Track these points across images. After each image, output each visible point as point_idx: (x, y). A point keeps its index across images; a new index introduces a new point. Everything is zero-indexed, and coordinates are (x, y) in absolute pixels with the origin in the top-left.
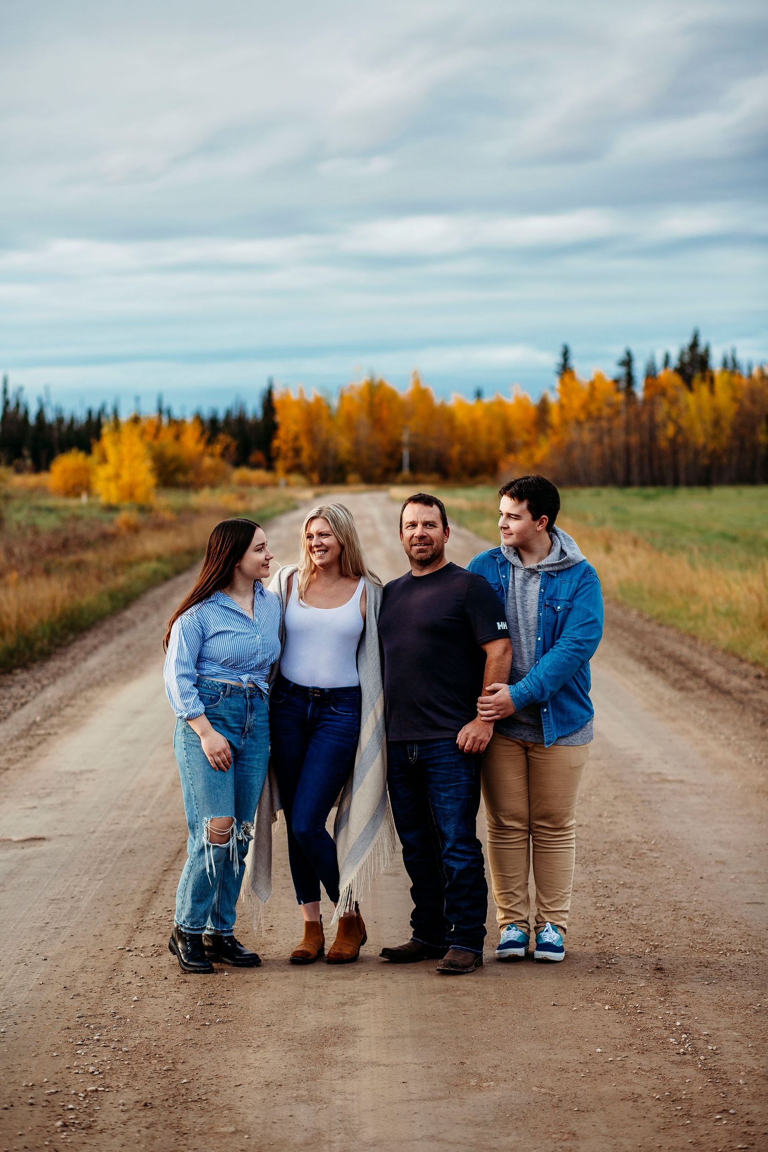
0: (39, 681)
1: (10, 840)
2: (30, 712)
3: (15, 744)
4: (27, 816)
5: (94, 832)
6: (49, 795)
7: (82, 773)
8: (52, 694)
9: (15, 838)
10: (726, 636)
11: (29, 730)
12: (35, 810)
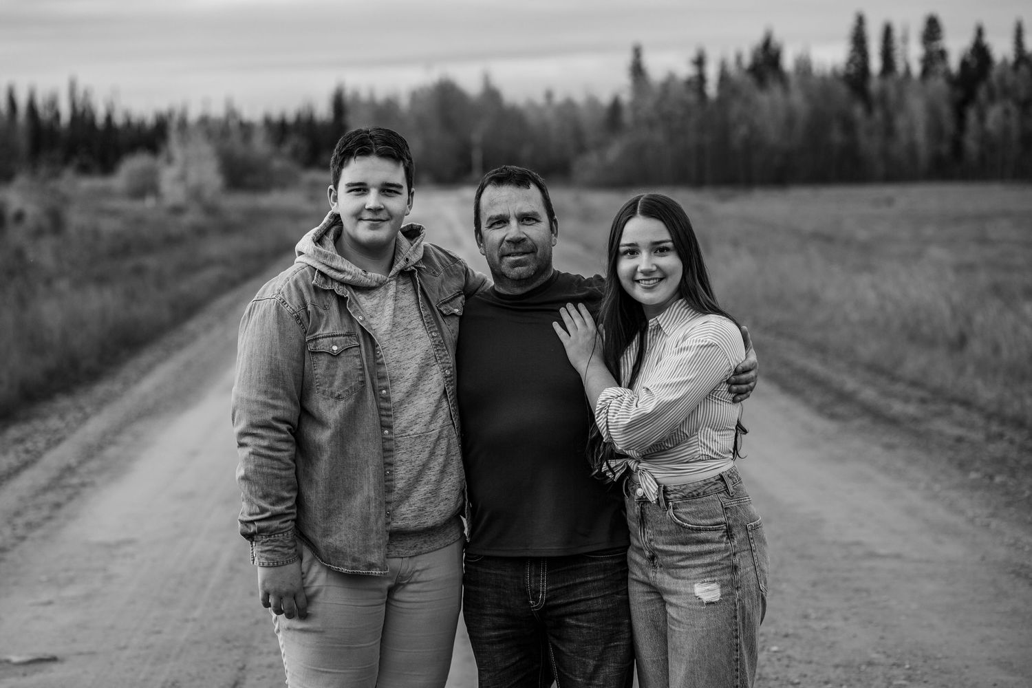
0: (81, 409)
1: (8, 661)
2: (65, 453)
3: (41, 499)
4: (38, 618)
5: (125, 648)
6: (71, 581)
7: (119, 544)
8: (96, 425)
9: (15, 659)
10: (869, 349)
11: (60, 478)
12: (50, 608)
